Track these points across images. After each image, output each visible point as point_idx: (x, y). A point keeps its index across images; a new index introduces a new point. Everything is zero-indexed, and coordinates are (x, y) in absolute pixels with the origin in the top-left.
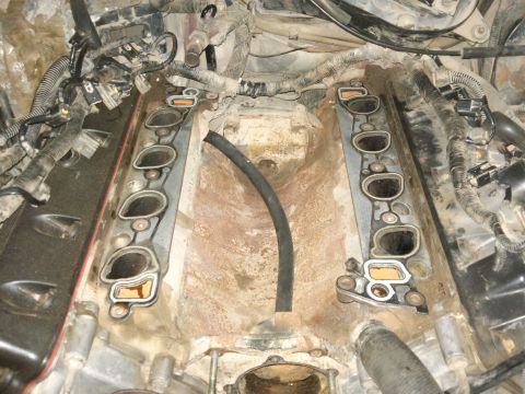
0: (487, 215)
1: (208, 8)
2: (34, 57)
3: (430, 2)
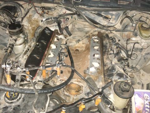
0: (110, 60)
1: (67, 18)
2: (33, 26)
3: (110, 20)
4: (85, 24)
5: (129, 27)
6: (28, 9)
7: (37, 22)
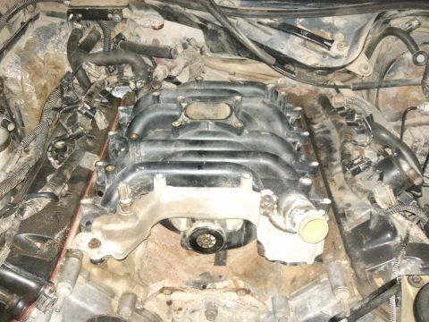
2: (43, 82)
3: (329, 47)
4: (232, 71)
5: (401, 68)
6: (22, 23)
7: (57, 67)
